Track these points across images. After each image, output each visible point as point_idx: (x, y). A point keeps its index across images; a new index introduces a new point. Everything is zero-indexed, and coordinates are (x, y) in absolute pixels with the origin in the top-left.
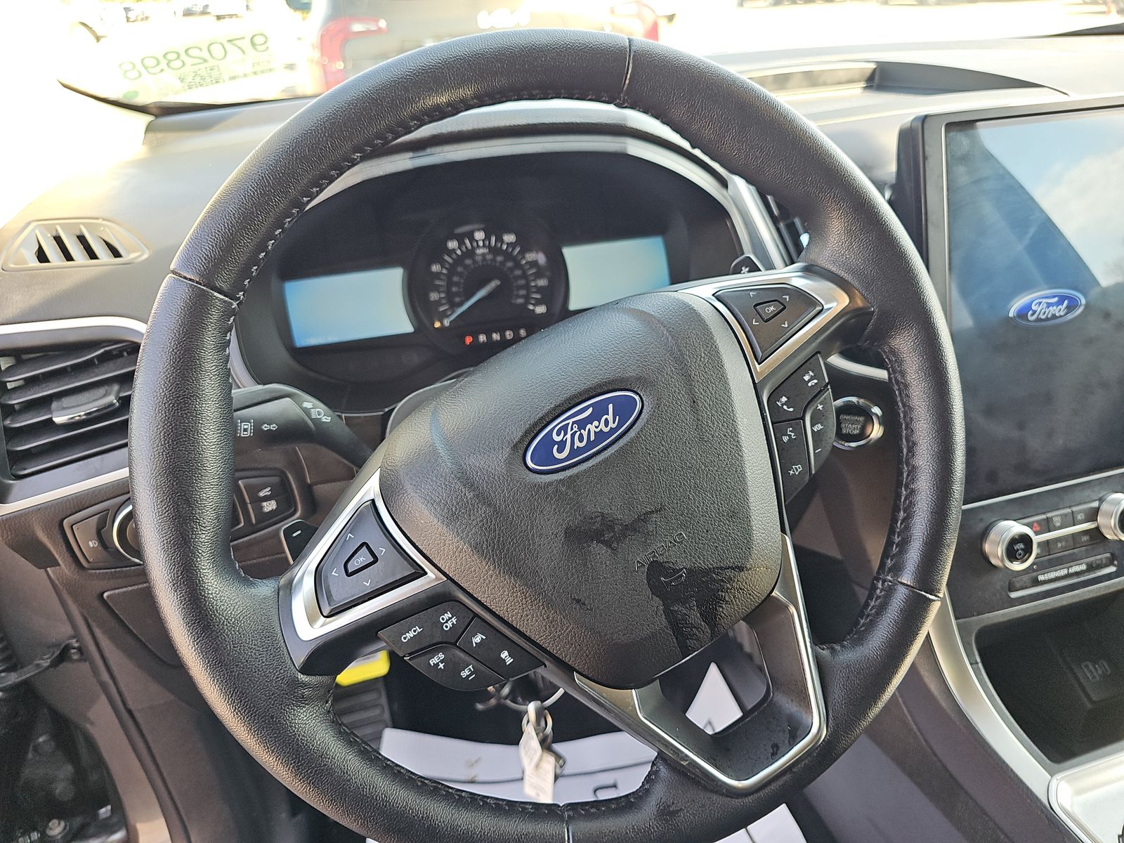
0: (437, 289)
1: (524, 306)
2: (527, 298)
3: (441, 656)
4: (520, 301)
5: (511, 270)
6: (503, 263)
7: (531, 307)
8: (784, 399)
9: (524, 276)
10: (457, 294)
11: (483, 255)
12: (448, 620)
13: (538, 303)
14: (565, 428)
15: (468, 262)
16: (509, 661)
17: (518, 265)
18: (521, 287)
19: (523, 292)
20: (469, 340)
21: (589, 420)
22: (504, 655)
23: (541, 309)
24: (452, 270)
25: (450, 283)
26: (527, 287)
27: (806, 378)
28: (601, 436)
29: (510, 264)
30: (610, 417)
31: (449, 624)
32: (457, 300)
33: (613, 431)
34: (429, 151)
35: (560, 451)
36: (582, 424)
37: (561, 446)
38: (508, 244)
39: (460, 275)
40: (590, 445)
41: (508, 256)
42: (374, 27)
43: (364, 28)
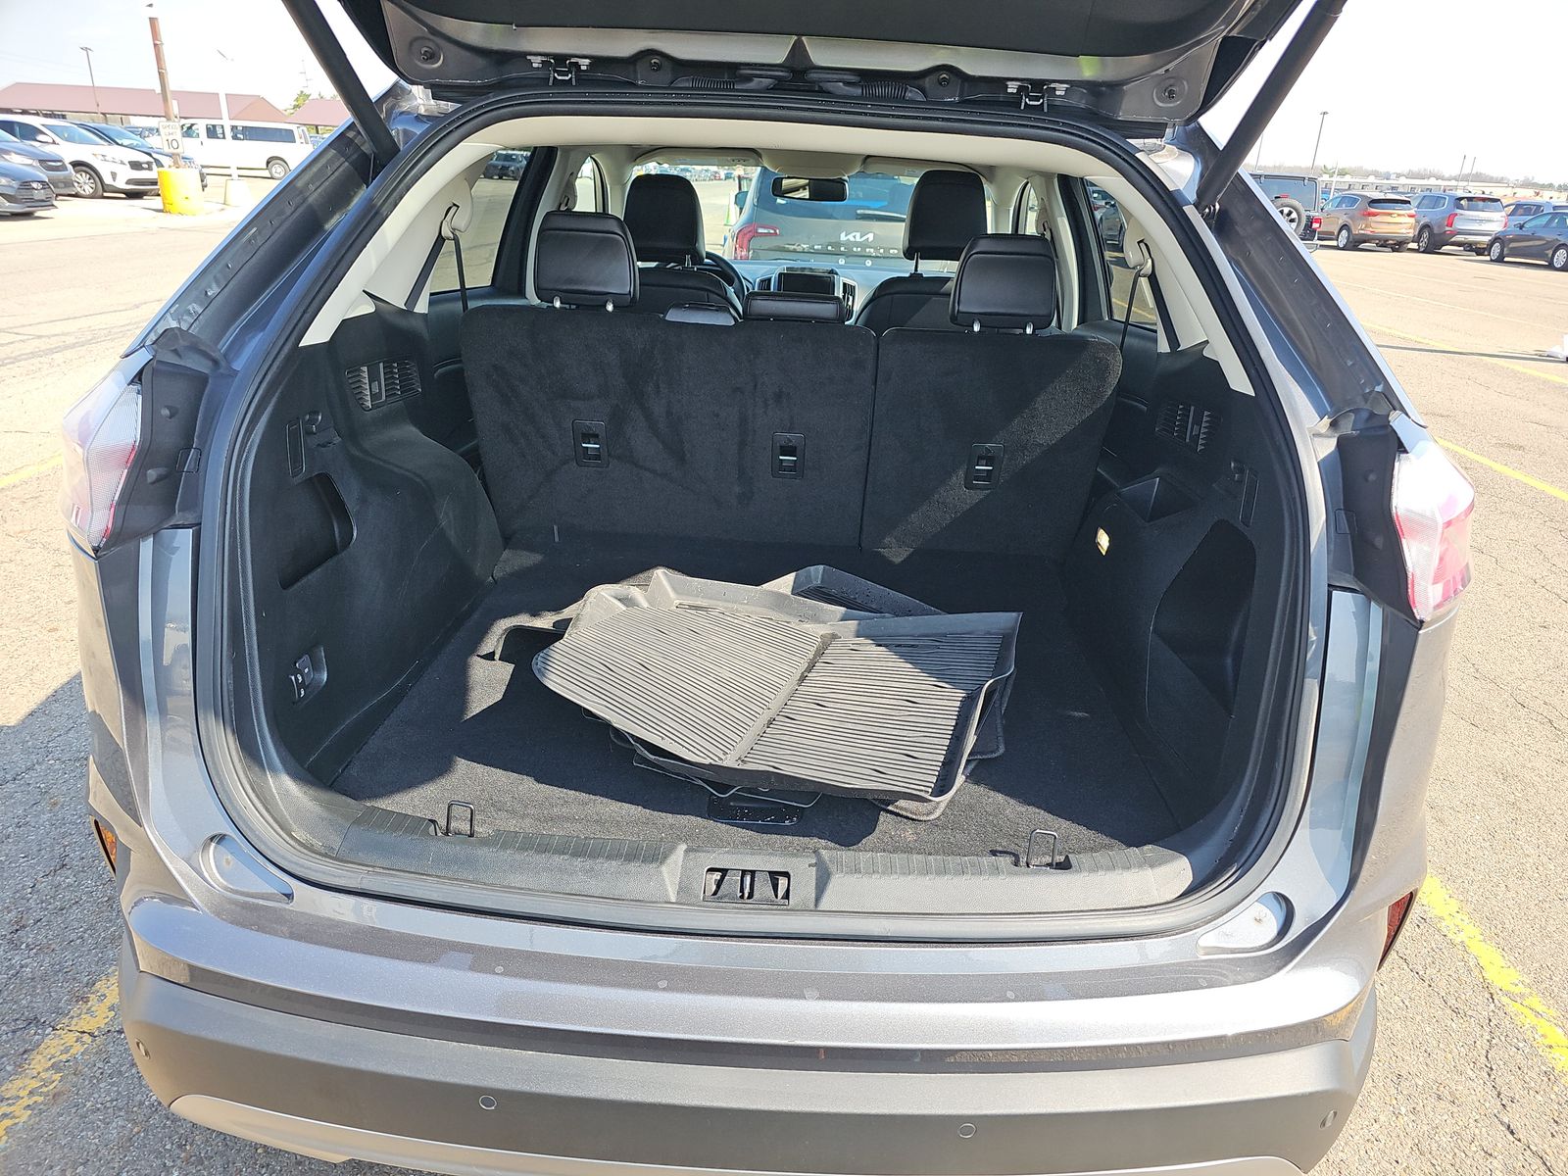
42: (772, 231)
43: (766, 231)
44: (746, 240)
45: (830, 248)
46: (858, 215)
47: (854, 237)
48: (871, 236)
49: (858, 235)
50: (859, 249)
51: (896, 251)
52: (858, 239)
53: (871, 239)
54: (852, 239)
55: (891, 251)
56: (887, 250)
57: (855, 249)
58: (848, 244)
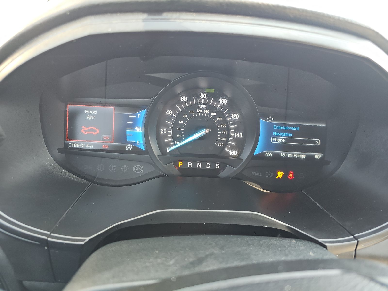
0: (166, 126)
1: (223, 148)
2: (226, 143)
4: (221, 144)
5: (219, 123)
6: (215, 117)
7: (227, 150)
9: (228, 129)
10: (180, 133)
11: (203, 109)
13: (233, 148)
15: (191, 112)
17: (225, 121)
18: (223, 136)
19: (224, 139)
20: (180, 164)
23: (234, 153)
24: (180, 116)
25: (176, 124)
26: (227, 136)
29: (219, 119)
32: (179, 136)
34: (165, 15)
38: (221, 105)
39: (185, 120)
41: (220, 113)
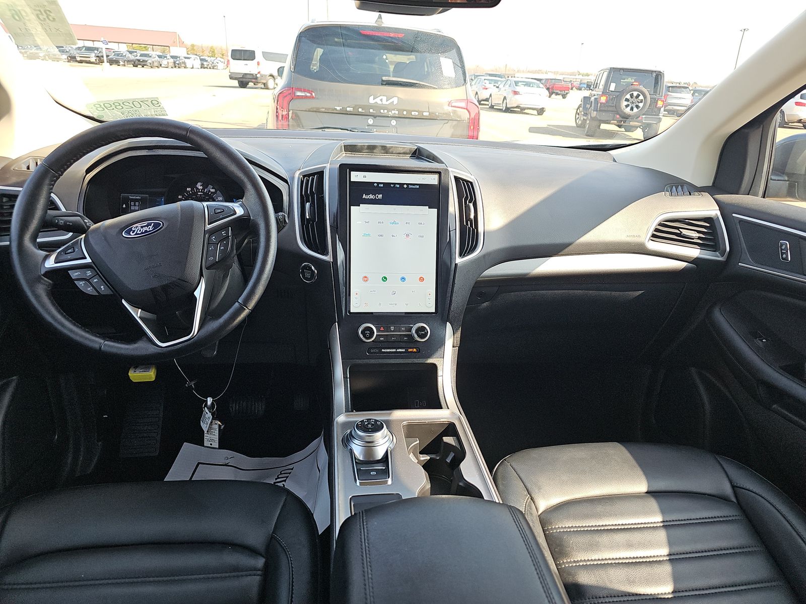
3: (84, 282)
8: (214, 237)
12: (89, 273)
14: (137, 227)
16: (103, 289)
21: (145, 226)
22: (102, 287)
27: (223, 233)
28: (146, 231)
30: (151, 227)
31: (89, 274)
33: (150, 231)
35: (133, 233)
36: (142, 227)
37: (134, 231)
40: (142, 233)
42: (308, 95)
43: (303, 94)
44: (285, 104)
45: (360, 110)
46: (383, 81)
47: (381, 100)
48: (395, 100)
49: (384, 98)
50: (386, 111)
51: (417, 113)
52: (384, 102)
53: (396, 102)
54: (380, 102)
55: (413, 113)
56: (409, 112)
57: (382, 111)
58: (376, 107)
